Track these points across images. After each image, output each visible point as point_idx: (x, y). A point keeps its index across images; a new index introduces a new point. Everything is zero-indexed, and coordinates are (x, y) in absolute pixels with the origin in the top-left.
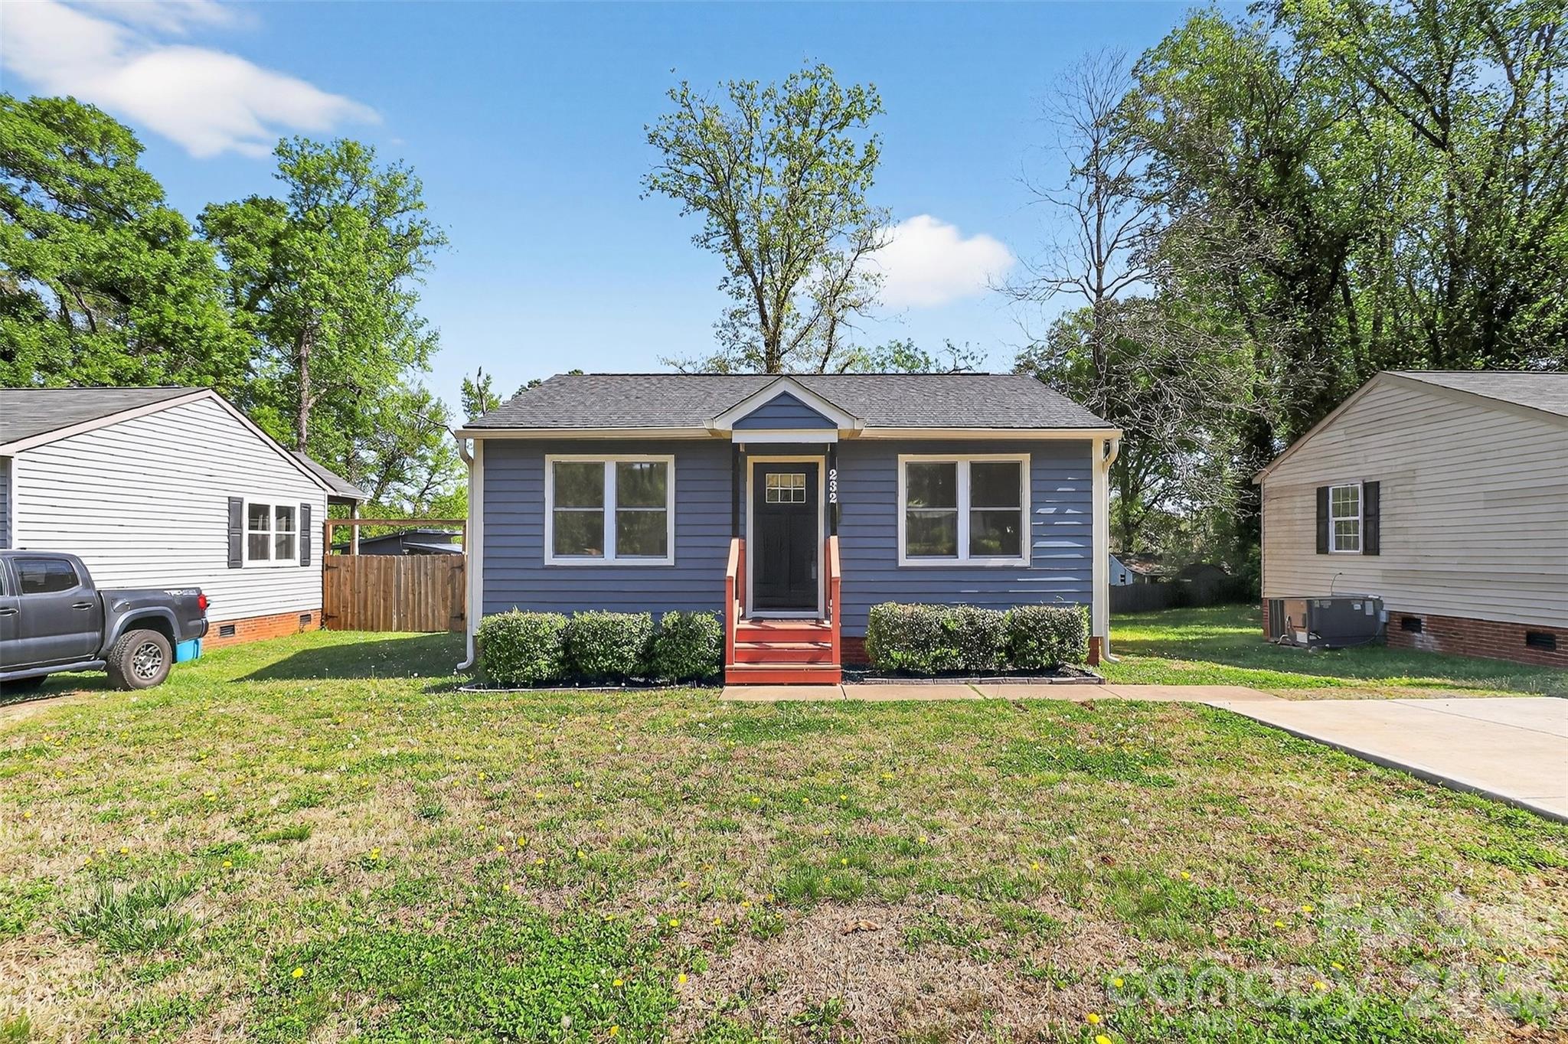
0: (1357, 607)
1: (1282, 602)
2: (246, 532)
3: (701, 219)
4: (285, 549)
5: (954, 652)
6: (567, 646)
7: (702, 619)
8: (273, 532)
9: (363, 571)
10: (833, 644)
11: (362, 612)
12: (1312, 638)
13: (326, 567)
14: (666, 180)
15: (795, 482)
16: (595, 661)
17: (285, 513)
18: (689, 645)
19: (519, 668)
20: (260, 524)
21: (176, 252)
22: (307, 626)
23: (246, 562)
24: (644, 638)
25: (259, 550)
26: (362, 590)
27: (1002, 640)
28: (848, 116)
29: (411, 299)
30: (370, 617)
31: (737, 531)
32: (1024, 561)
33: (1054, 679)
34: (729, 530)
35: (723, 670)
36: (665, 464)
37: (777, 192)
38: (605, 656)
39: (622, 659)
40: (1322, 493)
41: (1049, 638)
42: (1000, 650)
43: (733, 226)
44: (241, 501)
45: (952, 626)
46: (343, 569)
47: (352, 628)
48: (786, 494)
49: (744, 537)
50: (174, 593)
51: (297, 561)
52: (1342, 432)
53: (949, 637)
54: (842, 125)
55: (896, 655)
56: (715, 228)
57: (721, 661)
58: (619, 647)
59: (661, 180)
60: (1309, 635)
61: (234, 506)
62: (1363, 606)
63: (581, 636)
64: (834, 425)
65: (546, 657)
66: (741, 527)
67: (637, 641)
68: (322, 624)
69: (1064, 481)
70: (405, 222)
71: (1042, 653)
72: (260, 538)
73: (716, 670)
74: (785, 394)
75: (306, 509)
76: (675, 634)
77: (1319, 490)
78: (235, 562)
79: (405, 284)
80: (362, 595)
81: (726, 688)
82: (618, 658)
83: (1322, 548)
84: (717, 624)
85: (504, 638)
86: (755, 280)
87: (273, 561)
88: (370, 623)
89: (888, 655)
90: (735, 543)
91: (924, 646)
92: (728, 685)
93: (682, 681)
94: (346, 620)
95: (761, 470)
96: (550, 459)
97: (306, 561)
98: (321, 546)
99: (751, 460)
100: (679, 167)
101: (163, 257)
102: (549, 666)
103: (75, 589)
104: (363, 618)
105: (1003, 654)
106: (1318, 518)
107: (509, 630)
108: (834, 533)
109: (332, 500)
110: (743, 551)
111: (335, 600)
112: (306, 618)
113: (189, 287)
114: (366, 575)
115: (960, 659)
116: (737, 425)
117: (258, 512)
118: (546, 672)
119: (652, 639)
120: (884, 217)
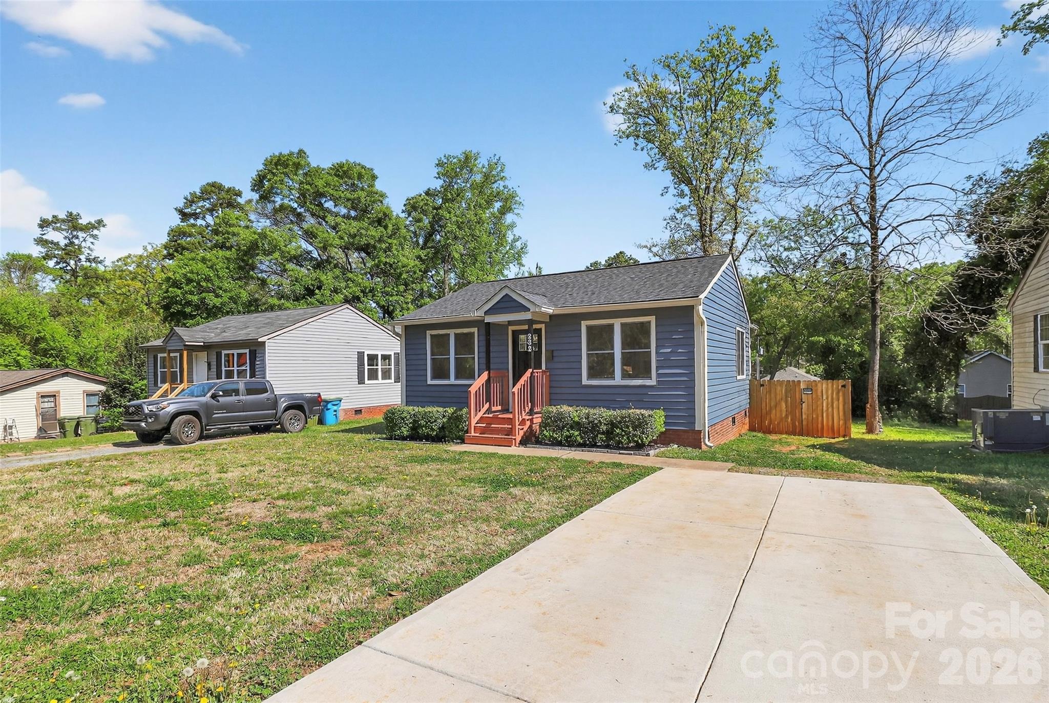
0: (1037, 418)
2: (366, 367)
4: (386, 375)
5: (576, 433)
6: (414, 422)
8: (380, 368)
12: (987, 443)
16: (422, 430)
17: (386, 358)
18: (456, 424)
19: (396, 431)
20: (375, 363)
23: (367, 381)
24: (445, 420)
25: (373, 375)
27: (604, 428)
29: (512, 226)
32: (652, 382)
33: (621, 452)
36: (474, 333)
38: (426, 427)
40: (1036, 320)
41: (628, 428)
42: (603, 433)
44: (364, 353)
45: (576, 419)
49: (508, 370)
50: (307, 395)
51: (393, 381)
53: (577, 425)
55: (547, 434)
58: (432, 423)
61: (361, 355)
62: (1043, 418)
64: (529, 310)
65: (406, 426)
69: (676, 332)
71: (623, 436)
72: (375, 370)
74: (507, 295)
75: (398, 356)
77: (1034, 317)
78: (361, 381)
79: (509, 218)
81: (463, 445)
82: (431, 429)
83: (1036, 367)
87: (380, 381)
89: (543, 433)
90: (485, 374)
91: (562, 429)
92: (466, 443)
95: (516, 334)
96: (429, 333)
97: (397, 380)
99: (510, 329)
102: (406, 431)
103: (265, 395)
105: (604, 436)
106: (1034, 341)
115: (579, 437)
116: (486, 313)
117: (372, 359)
118: (404, 433)
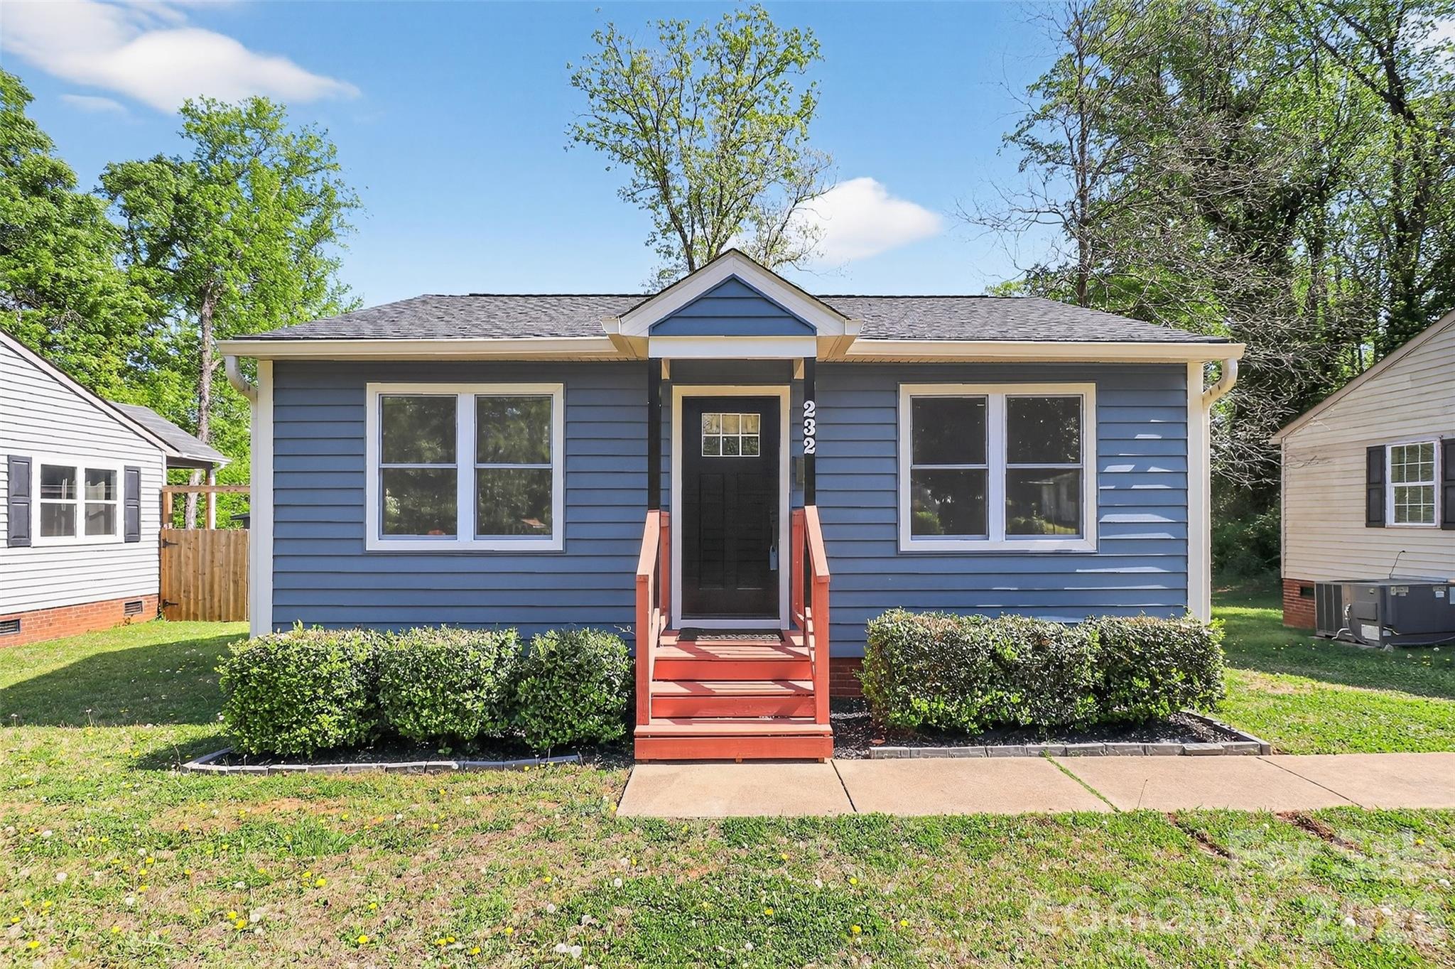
0: (1440, 594)
1: (1338, 588)
2: (37, 501)
3: (628, 173)
4: (101, 520)
5: (1015, 699)
6: (372, 688)
7: (599, 643)
8: (80, 502)
9: (208, 548)
10: (816, 683)
11: (208, 597)
12: (1386, 633)
13: (164, 543)
14: (591, 131)
15: (745, 426)
16: (417, 717)
17: (101, 478)
18: (575, 692)
19: (288, 729)
20: (64, 491)
21: (57, 200)
22: (137, 617)
23: (37, 540)
24: (502, 674)
25: (58, 522)
26: (207, 571)
27: (1090, 676)
28: (784, 61)
29: (334, 265)
30: (216, 604)
31: (656, 500)
32: (1087, 544)
33: (1185, 745)
34: (644, 498)
35: (630, 736)
36: (549, 398)
37: (708, 143)
38: (433, 707)
39: (463, 714)
40: (1375, 455)
41: (1166, 674)
42: (1085, 692)
43: (662, 178)
44: (28, 461)
45: (1010, 654)
46: (184, 546)
47: (196, 618)
48: (731, 443)
49: (668, 508)
51: (119, 537)
52: (1407, 377)
53: (1007, 672)
54: (777, 71)
55: (922, 705)
56: (643, 181)
57: (629, 716)
58: (456, 692)
59: (587, 131)
60: (1382, 630)
61: (18, 469)
62: (1447, 594)
63: (395, 674)
64: (811, 330)
65: (334, 708)
66: (663, 494)
67: (489, 681)
68: (159, 612)
69: (1146, 425)
70: (318, 181)
71: (1155, 698)
72: (64, 509)
73: (621, 730)
74: (733, 279)
75: (134, 476)
76: (550, 672)
77: (1370, 451)
78: (19, 537)
79: (327, 249)
80: (207, 577)
81: (638, 769)
82: (456, 712)
83: (1375, 518)
84: (622, 648)
85: (262, 679)
86: (684, 238)
87: (80, 537)
88: (217, 613)
89: (907, 701)
90: (653, 518)
91: (964, 689)
92: (641, 762)
93: (561, 750)
94: (188, 609)
95: (694, 407)
96: (374, 390)
97: (133, 535)
98: (158, 518)
99: (679, 392)
100: (604, 115)
101: (42, 206)
102: (341, 724)
104: (208, 605)
105: (1091, 700)
106: (1369, 482)
107: (272, 667)
108: (810, 500)
109: (173, 463)
110: (665, 530)
111: (175, 584)
112: (133, 606)
113: (72, 238)
114: (213, 553)
115: (1026, 711)
116: (656, 329)
117: (56, 478)
118: (335, 734)
119: (516, 677)
120: (824, 162)
